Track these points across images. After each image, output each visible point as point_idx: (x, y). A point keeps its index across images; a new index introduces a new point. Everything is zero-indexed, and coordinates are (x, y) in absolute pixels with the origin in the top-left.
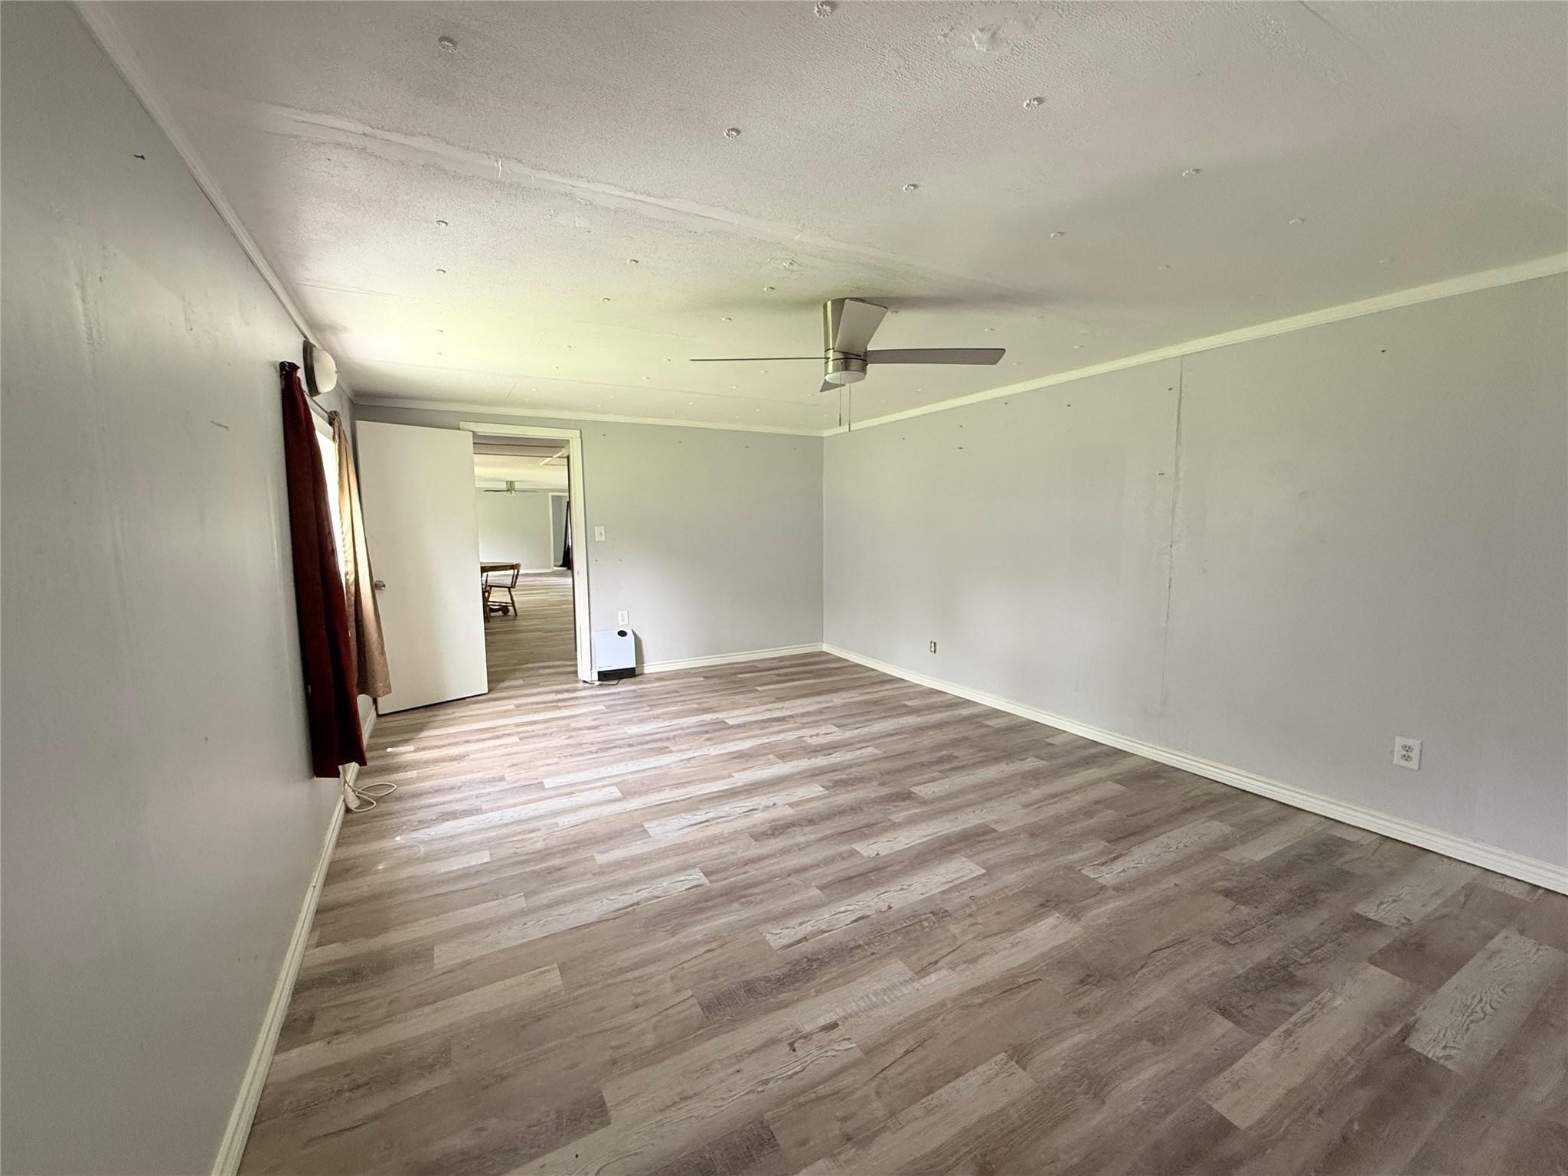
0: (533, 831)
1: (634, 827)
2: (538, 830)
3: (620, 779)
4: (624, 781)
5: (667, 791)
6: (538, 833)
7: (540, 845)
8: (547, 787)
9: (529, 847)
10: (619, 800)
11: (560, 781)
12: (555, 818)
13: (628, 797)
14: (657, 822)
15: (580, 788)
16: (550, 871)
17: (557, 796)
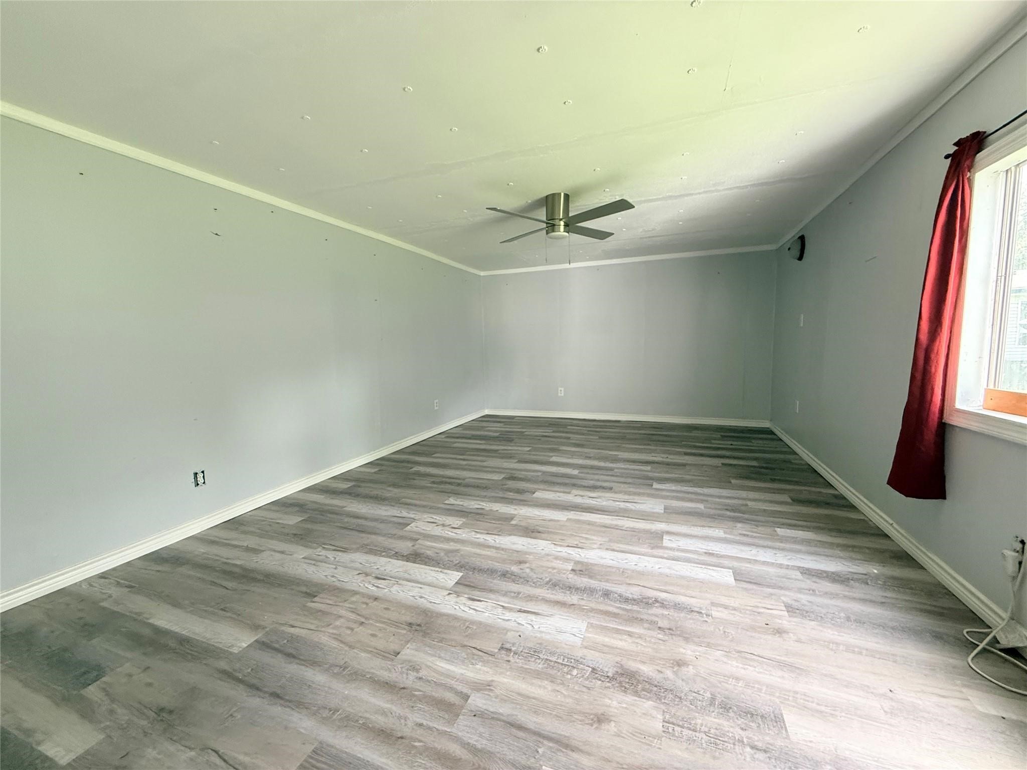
0: (744, 535)
1: (671, 513)
2: (740, 534)
3: (656, 552)
4: (652, 548)
5: (626, 526)
6: (740, 532)
7: (739, 525)
8: (731, 571)
9: (747, 526)
10: (668, 533)
11: (714, 574)
12: (725, 537)
13: (659, 532)
14: (655, 511)
15: (695, 556)
16: (733, 511)
17: (722, 556)
